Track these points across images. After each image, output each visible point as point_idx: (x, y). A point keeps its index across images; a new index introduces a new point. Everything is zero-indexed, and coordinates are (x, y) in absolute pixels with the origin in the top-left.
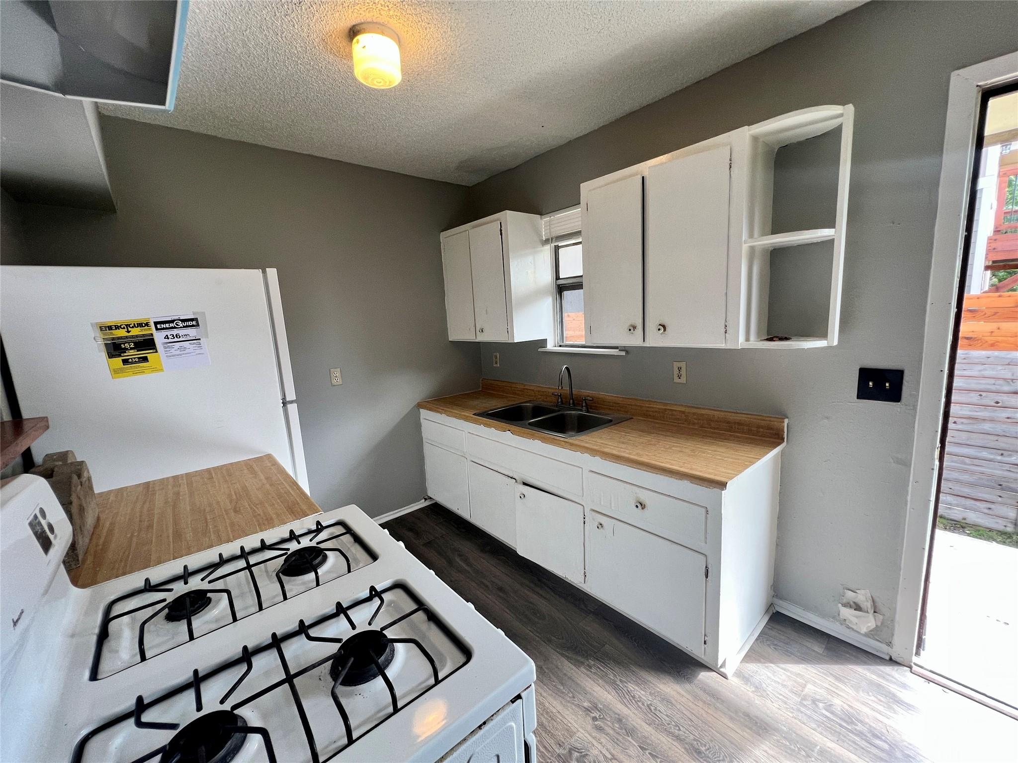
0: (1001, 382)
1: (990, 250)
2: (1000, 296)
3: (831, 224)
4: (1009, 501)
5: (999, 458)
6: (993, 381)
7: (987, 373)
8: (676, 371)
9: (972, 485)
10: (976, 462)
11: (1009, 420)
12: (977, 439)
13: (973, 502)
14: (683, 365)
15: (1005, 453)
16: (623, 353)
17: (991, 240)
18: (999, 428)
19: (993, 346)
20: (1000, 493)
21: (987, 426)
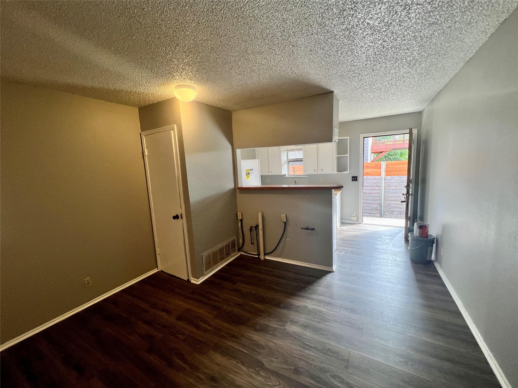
0: (374, 184)
1: (372, 149)
2: (372, 163)
3: (347, 154)
4: (378, 213)
5: (375, 202)
6: (373, 184)
7: (371, 182)
8: (320, 179)
9: (371, 210)
10: (372, 204)
11: (377, 193)
12: (371, 198)
13: (371, 214)
14: (322, 178)
15: (376, 201)
16: (308, 176)
17: (372, 146)
18: (375, 195)
19: (372, 175)
20: (376, 211)
21: (372, 195)
